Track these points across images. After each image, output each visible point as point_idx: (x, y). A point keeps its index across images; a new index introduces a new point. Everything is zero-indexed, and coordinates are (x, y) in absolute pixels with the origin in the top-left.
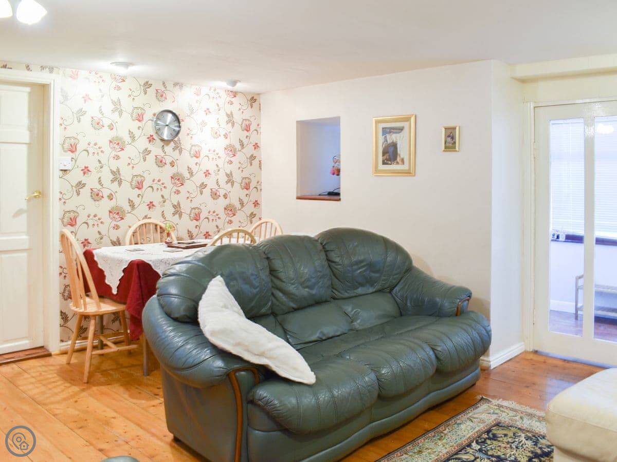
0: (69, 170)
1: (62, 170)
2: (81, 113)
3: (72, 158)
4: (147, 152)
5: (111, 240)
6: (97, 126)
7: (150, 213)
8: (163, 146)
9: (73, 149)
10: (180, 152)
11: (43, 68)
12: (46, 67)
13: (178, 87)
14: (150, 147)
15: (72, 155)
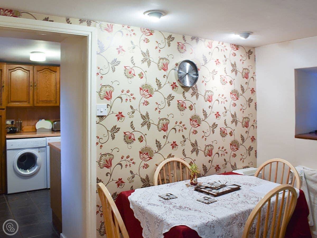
0: (106, 116)
1: (98, 116)
2: (115, 63)
3: (108, 105)
4: (171, 97)
5: (141, 178)
6: (129, 75)
7: (173, 152)
8: (184, 92)
9: (108, 96)
10: (197, 97)
11: (81, 21)
12: (84, 21)
13: (195, 40)
14: (174, 93)
15: (108, 102)
